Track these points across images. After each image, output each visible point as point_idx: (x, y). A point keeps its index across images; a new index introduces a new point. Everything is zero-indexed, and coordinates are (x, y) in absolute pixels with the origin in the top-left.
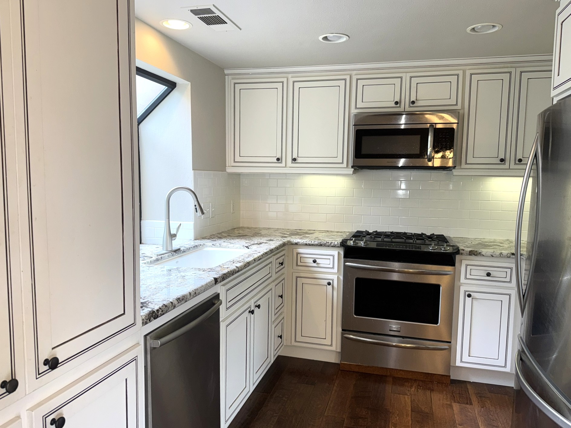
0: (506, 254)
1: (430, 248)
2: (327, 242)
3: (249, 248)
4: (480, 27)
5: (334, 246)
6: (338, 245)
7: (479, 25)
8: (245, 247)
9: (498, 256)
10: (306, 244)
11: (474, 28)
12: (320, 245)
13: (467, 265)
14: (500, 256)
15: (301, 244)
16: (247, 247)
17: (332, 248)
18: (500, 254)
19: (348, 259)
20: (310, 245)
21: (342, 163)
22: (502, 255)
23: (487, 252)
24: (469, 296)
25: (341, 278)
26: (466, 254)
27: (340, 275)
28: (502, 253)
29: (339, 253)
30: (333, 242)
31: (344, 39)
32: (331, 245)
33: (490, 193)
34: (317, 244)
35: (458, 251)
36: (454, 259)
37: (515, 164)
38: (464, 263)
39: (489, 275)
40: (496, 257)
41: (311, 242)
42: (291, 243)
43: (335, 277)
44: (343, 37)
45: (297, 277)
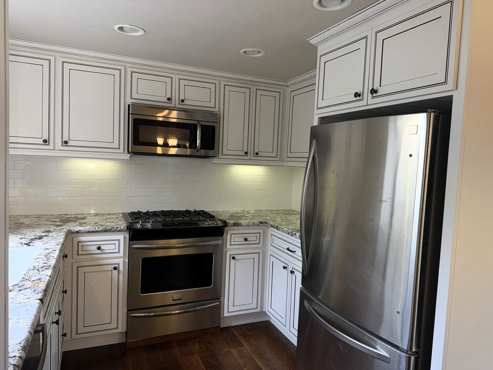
0: (257, 223)
1: (206, 224)
2: (112, 227)
3: (29, 245)
4: (250, 51)
5: (121, 231)
6: (124, 229)
7: (250, 49)
8: (25, 244)
9: (252, 225)
10: (89, 231)
11: (245, 51)
12: (105, 231)
13: (231, 234)
14: (253, 225)
15: (83, 232)
16: (27, 244)
17: (118, 232)
18: (253, 224)
19: (134, 242)
20: (94, 232)
21: (119, 148)
22: (254, 224)
23: (245, 223)
24: (234, 258)
25: (127, 260)
26: (231, 226)
27: (126, 258)
28: (254, 222)
29: (124, 237)
30: (119, 226)
31: (141, 33)
32: (117, 230)
33: (232, 176)
34: (102, 230)
35: (225, 224)
36: (223, 230)
37: (254, 156)
38: (230, 232)
39: (246, 240)
40: (250, 226)
41: (95, 229)
42: (71, 231)
43: (121, 261)
44: (139, 30)
45: (78, 267)
